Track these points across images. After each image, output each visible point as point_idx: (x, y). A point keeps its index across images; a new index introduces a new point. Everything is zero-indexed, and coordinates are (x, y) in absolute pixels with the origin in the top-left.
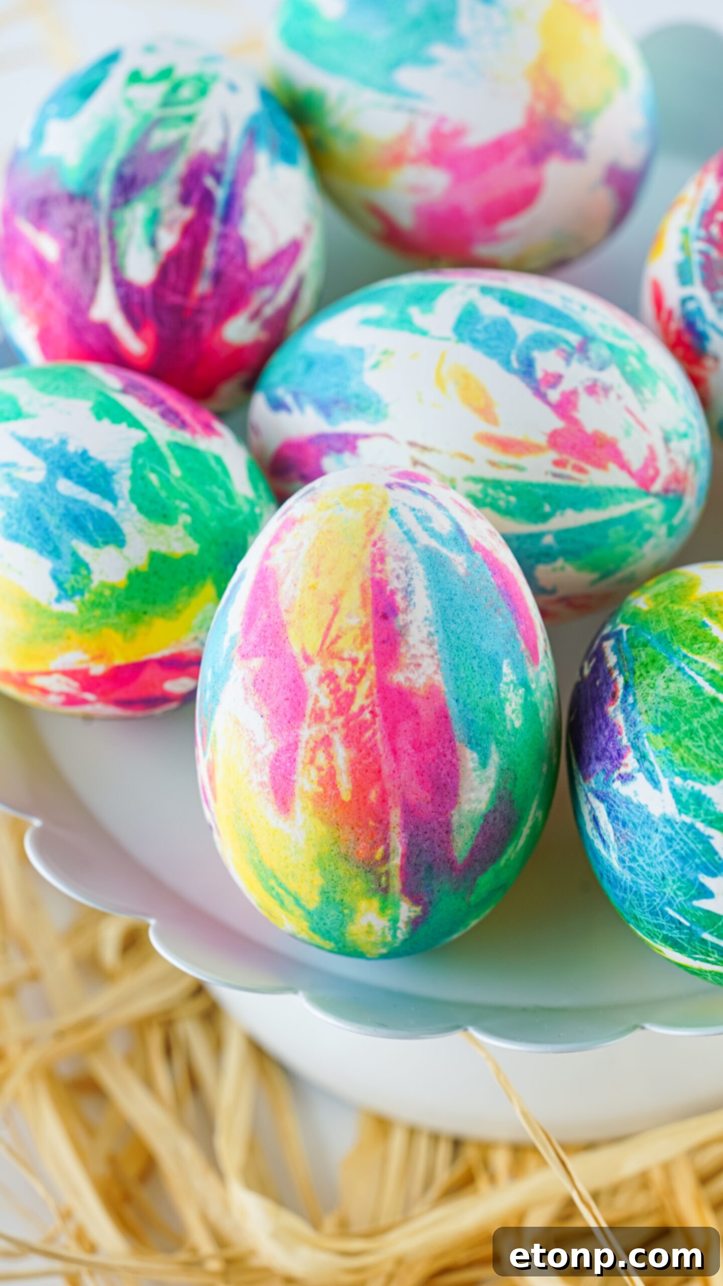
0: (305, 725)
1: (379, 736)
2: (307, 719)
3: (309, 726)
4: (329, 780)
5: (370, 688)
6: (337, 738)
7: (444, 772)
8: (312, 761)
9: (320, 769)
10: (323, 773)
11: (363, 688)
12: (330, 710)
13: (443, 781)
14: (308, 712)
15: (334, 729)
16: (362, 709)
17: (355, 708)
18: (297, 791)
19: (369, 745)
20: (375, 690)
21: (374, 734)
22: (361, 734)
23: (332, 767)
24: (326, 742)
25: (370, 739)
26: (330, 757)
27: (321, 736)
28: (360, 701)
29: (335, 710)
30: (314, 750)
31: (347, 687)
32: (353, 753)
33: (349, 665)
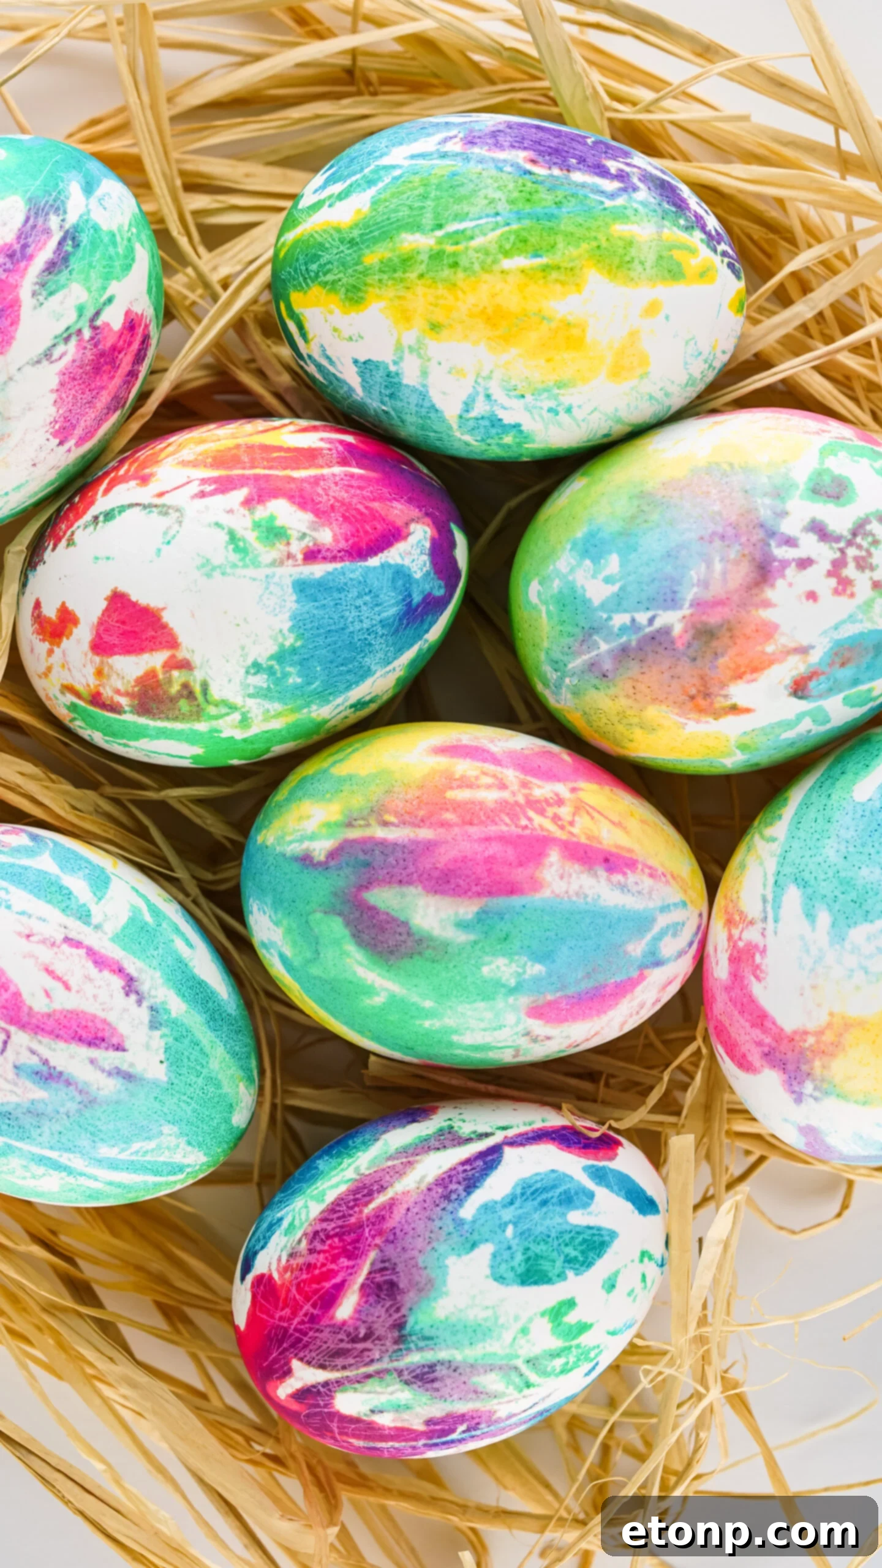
0: (517, 774)
1: (504, 828)
2: (522, 776)
3: (516, 777)
4: (465, 783)
5: (548, 831)
6: (505, 795)
7: (461, 882)
8: (484, 773)
9: (477, 778)
10: (473, 780)
11: (548, 825)
12: (531, 794)
13: (452, 881)
14: (529, 778)
15: (514, 794)
16: (530, 819)
17: (531, 814)
18: (455, 760)
19: (497, 819)
20: (545, 833)
21: (507, 825)
22: (508, 814)
23: (478, 787)
24: (503, 786)
25: (502, 821)
26: (489, 787)
27: (508, 783)
28: (538, 820)
29: (531, 798)
30: (494, 776)
31: (550, 811)
32: (491, 805)
33: (569, 818)
